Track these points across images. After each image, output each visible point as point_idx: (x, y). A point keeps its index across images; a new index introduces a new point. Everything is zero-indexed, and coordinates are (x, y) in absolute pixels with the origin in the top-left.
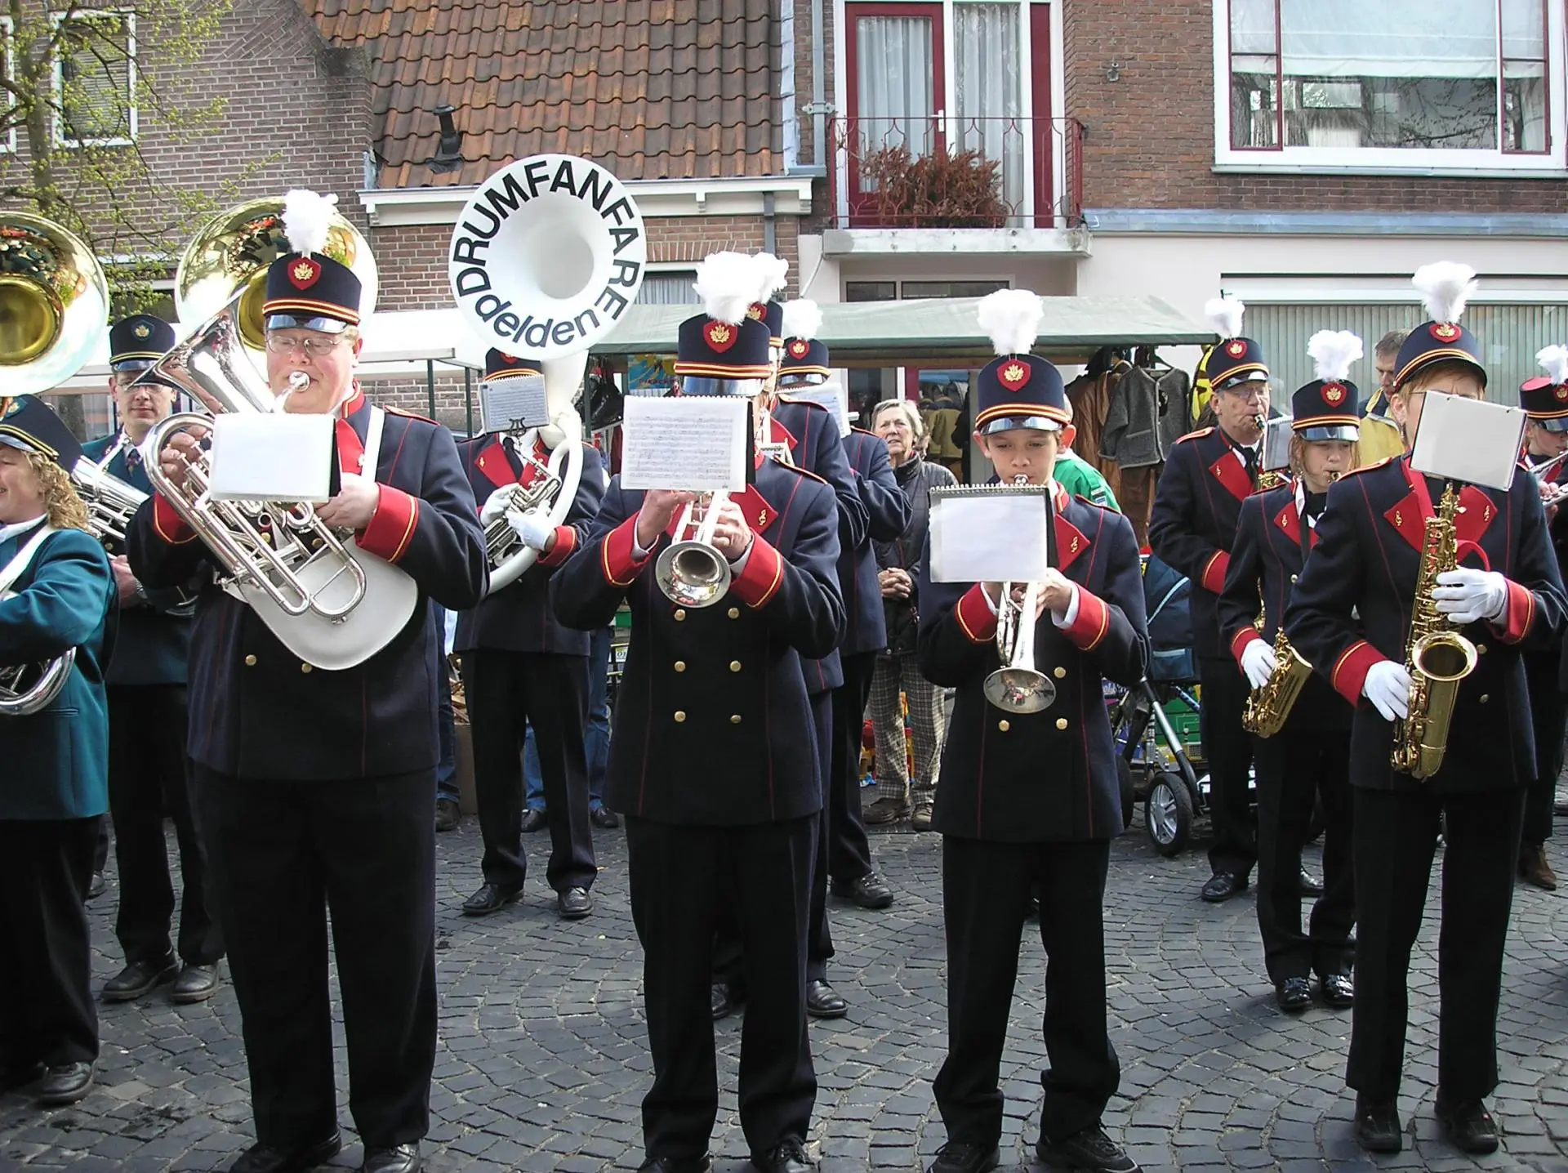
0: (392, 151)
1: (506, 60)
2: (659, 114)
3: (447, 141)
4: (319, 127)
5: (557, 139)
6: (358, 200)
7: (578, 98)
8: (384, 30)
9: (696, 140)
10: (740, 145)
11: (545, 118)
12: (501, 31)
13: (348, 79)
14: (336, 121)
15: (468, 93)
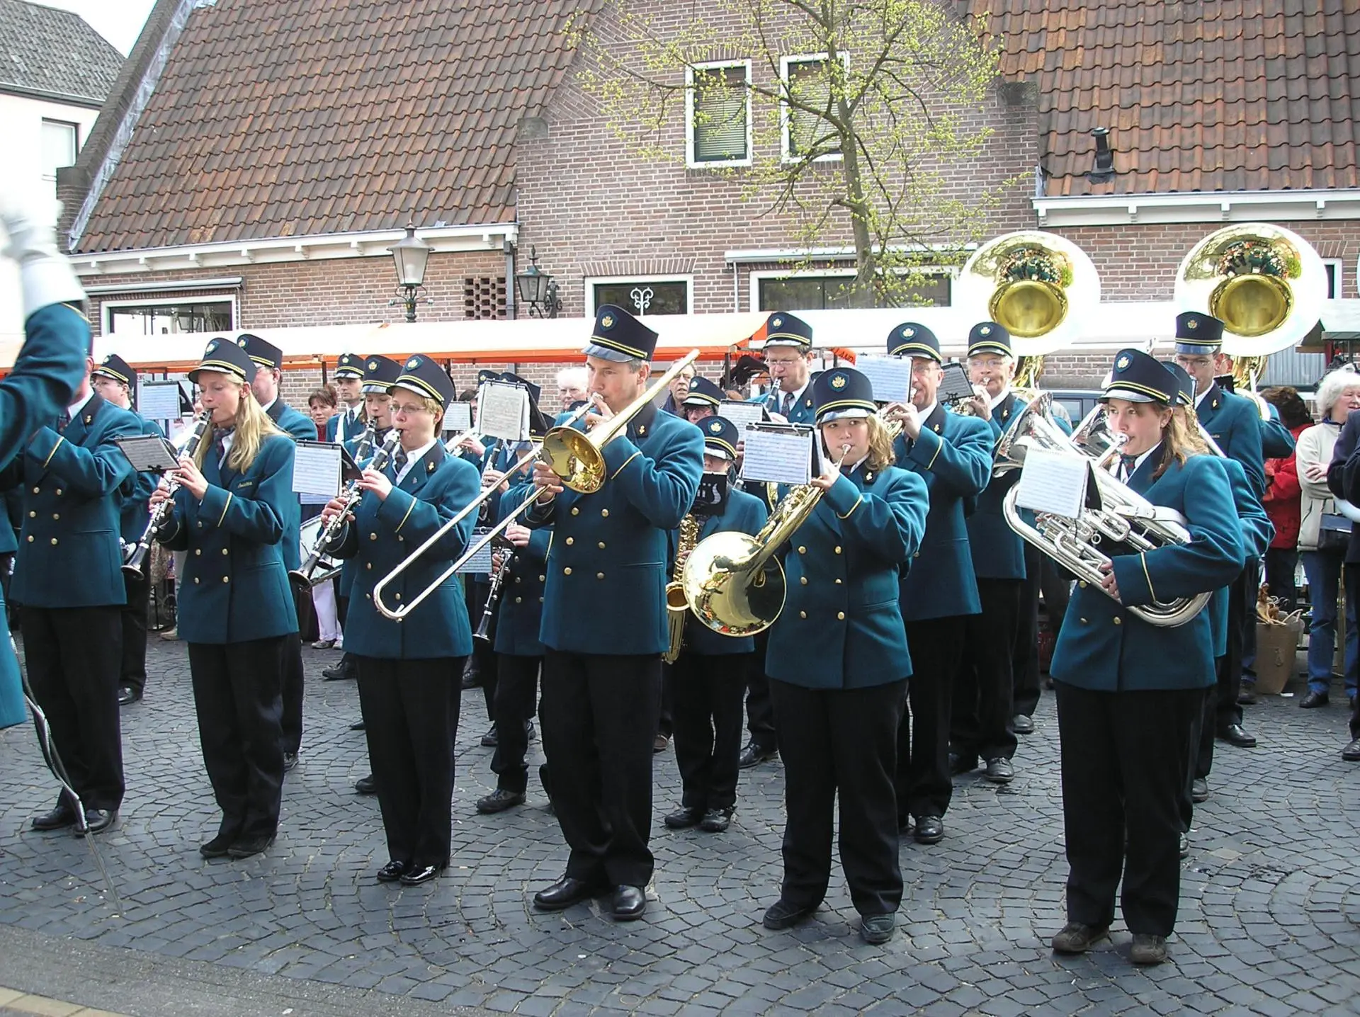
0: (1056, 166)
1: (1145, 90)
2: (1279, 135)
3: (1103, 158)
4: (1000, 146)
5: (1193, 155)
6: (1032, 205)
7: (1209, 122)
8: (1040, 66)
9: (1312, 157)
10: (1351, 160)
11: (1182, 139)
12: (1138, 67)
13: (1024, 108)
14: (1013, 140)
15: (1115, 118)
